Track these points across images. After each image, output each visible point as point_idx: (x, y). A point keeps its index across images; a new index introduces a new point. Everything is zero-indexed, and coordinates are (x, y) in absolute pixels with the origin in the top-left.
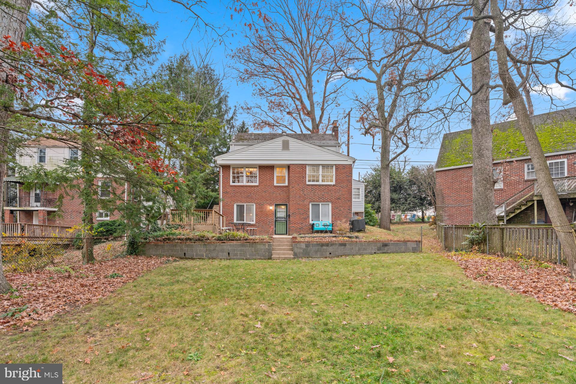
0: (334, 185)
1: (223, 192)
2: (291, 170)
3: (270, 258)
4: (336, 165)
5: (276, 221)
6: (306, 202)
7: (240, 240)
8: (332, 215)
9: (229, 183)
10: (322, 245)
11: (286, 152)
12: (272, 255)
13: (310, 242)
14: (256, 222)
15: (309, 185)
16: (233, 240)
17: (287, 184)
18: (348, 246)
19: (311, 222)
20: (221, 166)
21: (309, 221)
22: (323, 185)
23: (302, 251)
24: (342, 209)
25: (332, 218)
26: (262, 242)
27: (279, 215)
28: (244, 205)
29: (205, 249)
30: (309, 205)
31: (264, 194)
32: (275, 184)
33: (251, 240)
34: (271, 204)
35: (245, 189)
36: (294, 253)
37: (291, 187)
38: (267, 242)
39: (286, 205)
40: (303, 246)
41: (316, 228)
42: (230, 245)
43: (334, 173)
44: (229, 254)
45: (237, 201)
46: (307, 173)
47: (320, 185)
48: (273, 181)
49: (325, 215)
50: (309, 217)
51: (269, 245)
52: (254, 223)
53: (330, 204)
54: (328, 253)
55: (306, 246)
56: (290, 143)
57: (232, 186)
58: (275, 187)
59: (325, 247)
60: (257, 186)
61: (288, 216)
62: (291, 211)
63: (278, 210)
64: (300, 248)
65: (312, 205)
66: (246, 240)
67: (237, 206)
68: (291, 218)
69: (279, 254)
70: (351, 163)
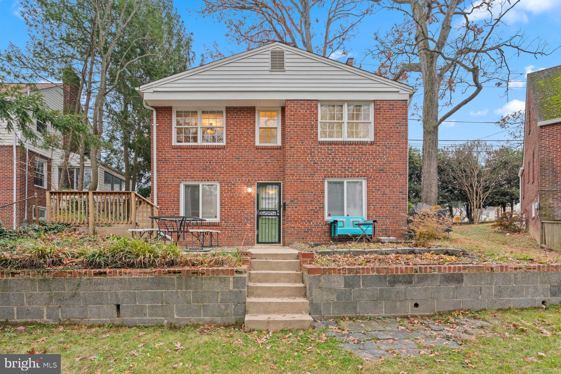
0: (372, 144)
1: (158, 160)
2: (287, 112)
3: (239, 324)
4: (374, 101)
5: (259, 216)
6: (317, 178)
7: (152, 265)
8: (369, 204)
9: (171, 142)
10: (394, 280)
11: (278, 75)
12: (245, 312)
13: (357, 271)
14: (222, 219)
15: (323, 143)
16: (132, 265)
17: (279, 143)
18: (467, 283)
19: (329, 219)
20: (155, 108)
21: (323, 217)
22: (350, 143)
23: (333, 298)
24: (387, 191)
25: (368, 209)
26: (218, 272)
27: (264, 205)
28: (198, 186)
29: (46, 294)
30: (323, 183)
31: (235, 163)
32: (257, 143)
33: (186, 263)
34: (249, 184)
35: (199, 153)
36: (311, 303)
37: (287, 147)
38: (232, 272)
39: (279, 184)
40: (338, 282)
41: (340, 231)
42: (120, 281)
43: (372, 119)
44: (118, 306)
45: (186, 179)
46: (319, 120)
47: (344, 143)
48: (254, 137)
49: (354, 203)
50: (323, 208)
51: (236, 281)
52: (217, 220)
53: (364, 183)
54: (411, 304)
55: (347, 284)
56: (286, 56)
57: (175, 148)
58: (257, 148)
59: (401, 287)
60: (223, 148)
61: (282, 206)
62: (288, 196)
63: (263, 195)
64: (330, 290)
65: (329, 183)
66: (172, 264)
67: (186, 186)
68: (288, 209)
69: (266, 308)
70: (406, 97)
